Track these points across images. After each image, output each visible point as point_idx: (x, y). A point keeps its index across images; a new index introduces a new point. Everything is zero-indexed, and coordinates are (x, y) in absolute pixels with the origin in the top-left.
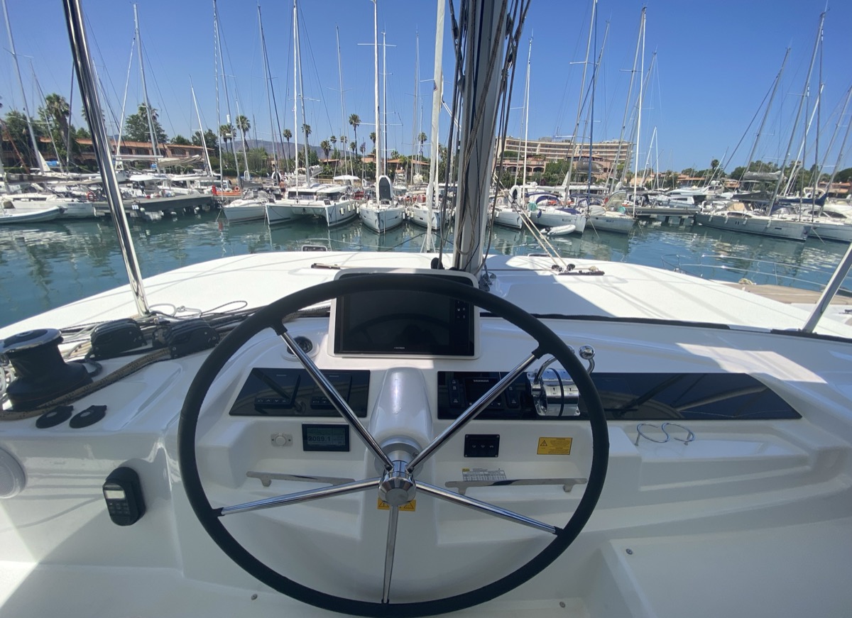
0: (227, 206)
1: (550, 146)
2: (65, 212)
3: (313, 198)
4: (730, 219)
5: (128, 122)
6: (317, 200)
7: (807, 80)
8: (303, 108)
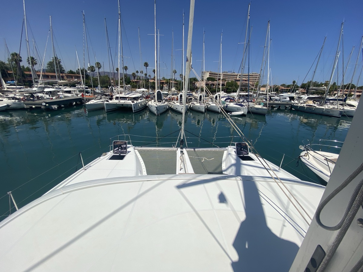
0: (87, 103)
1: (227, 75)
2: (10, 106)
3: (127, 100)
4: (307, 107)
5: (48, 65)
6: (128, 100)
7: (337, 50)
8: (123, 61)
